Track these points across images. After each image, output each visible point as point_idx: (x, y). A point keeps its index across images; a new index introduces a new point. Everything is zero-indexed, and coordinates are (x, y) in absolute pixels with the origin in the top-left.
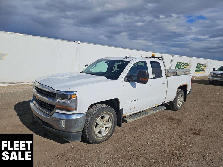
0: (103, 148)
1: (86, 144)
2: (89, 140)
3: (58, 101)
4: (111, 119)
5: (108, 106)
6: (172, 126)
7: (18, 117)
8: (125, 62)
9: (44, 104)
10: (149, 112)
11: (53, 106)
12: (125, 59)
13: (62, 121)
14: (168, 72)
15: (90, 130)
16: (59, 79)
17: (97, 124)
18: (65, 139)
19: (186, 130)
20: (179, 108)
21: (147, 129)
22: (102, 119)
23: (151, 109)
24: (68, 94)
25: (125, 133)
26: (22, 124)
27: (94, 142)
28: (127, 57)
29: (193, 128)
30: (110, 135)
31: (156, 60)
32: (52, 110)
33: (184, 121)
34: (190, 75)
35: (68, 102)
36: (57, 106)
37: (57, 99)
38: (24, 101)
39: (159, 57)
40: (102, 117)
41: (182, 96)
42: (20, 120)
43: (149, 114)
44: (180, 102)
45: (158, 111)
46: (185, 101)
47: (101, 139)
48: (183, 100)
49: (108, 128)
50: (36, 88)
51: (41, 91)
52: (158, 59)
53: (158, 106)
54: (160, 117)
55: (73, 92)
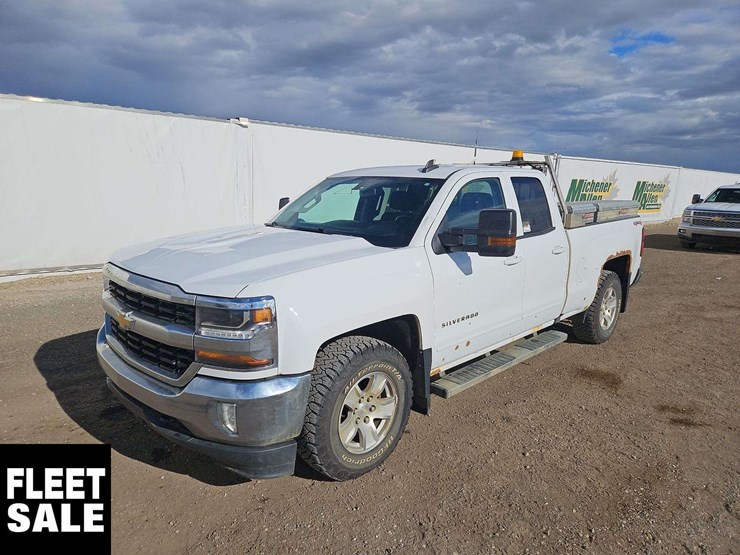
0: (373, 496)
1: (310, 482)
2: (321, 470)
3: (203, 333)
4: (394, 390)
5: (382, 343)
6: (597, 397)
7: (52, 396)
8: (427, 184)
9: (151, 346)
10: (514, 355)
11: (184, 351)
12: (424, 171)
13: (226, 407)
14: (570, 213)
15: (325, 432)
16: (202, 254)
17: (346, 409)
18: (236, 471)
19: (644, 411)
20: (607, 335)
21: (512, 414)
22: (362, 389)
23: (517, 344)
24: (242, 306)
25: (441, 435)
26: (70, 419)
27: (339, 475)
28: (431, 166)
29: (666, 401)
30: (392, 444)
31: (526, 172)
32: (183, 370)
33: (632, 379)
34: (637, 219)
35: (244, 337)
36: (201, 353)
37: (201, 326)
38: (68, 335)
39: (537, 163)
40: (364, 385)
41: (613, 294)
42: (61, 404)
43: (515, 362)
44: (608, 314)
45: (542, 349)
46: (622, 310)
47: (361, 462)
48: (617, 307)
49: (383, 422)
50: (116, 289)
51: (136, 300)
52: (534, 168)
53: (539, 332)
54: (547, 370)
55: (259, 299)
